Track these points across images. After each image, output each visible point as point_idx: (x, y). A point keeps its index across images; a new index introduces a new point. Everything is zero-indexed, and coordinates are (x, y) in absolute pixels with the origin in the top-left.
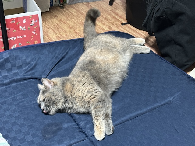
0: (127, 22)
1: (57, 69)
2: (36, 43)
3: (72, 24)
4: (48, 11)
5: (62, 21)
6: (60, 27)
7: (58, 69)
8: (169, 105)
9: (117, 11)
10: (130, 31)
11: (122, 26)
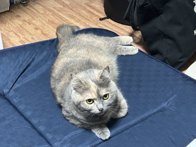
0: (106, 16)
3: (38, 24)
4: (8, 11)
5: (26, 21)
6: (24, 28)
7: (23, 80)
8: (163, 112)
9: (93, 4)
10: (111, 27)
11: (100, 21)
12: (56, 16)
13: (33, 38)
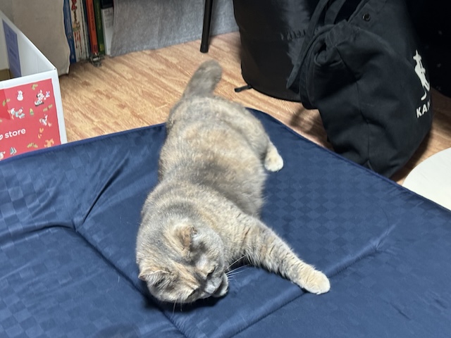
0: (246, 84)
1: (107, 199)
2: (49, 144)
3: (124, 98)
4: (67, 75)
5: (101, 93)
6: (99, 106)
7: (109, 200)
8: (374, 256)
10: (257, 104)
11: (236, 93)
12: (155, 84)
13: (116, 123)
